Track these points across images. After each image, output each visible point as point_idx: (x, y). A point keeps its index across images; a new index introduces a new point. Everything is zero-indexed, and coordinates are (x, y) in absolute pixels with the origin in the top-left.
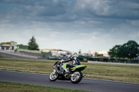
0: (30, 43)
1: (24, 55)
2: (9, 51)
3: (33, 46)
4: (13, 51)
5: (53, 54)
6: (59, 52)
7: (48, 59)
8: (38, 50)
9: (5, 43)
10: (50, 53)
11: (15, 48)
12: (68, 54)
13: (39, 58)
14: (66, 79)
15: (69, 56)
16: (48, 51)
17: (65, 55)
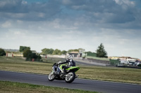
0: (98, 51)
1: (92, 63)
2: (77, 58)
3: (101, 53)
4: (81, 58)
5: (122, 62)
6: (128, 59)
7: (117, 66)
8: (107, 57)
9: (72, 51)
10: (118, 61)
11: (83, 55)
12: (137, 61)
13: (107, 66)
14: (61, 79)
15: (138, 63)
16: (116, 59)
17: (133, 63)
